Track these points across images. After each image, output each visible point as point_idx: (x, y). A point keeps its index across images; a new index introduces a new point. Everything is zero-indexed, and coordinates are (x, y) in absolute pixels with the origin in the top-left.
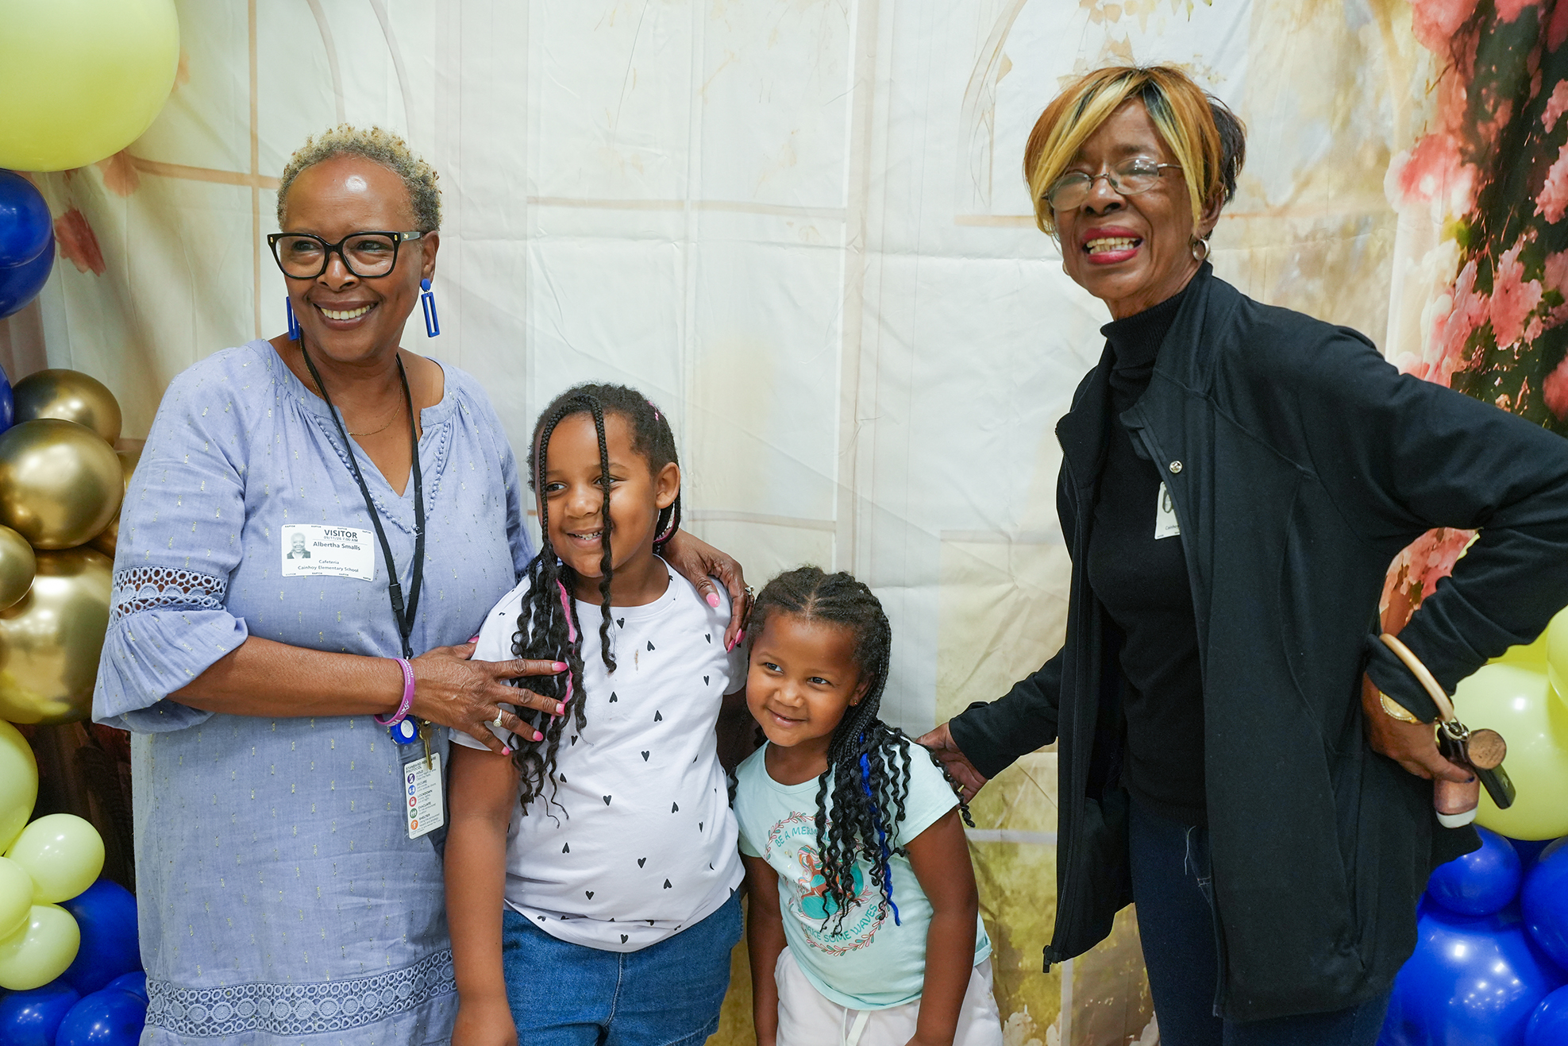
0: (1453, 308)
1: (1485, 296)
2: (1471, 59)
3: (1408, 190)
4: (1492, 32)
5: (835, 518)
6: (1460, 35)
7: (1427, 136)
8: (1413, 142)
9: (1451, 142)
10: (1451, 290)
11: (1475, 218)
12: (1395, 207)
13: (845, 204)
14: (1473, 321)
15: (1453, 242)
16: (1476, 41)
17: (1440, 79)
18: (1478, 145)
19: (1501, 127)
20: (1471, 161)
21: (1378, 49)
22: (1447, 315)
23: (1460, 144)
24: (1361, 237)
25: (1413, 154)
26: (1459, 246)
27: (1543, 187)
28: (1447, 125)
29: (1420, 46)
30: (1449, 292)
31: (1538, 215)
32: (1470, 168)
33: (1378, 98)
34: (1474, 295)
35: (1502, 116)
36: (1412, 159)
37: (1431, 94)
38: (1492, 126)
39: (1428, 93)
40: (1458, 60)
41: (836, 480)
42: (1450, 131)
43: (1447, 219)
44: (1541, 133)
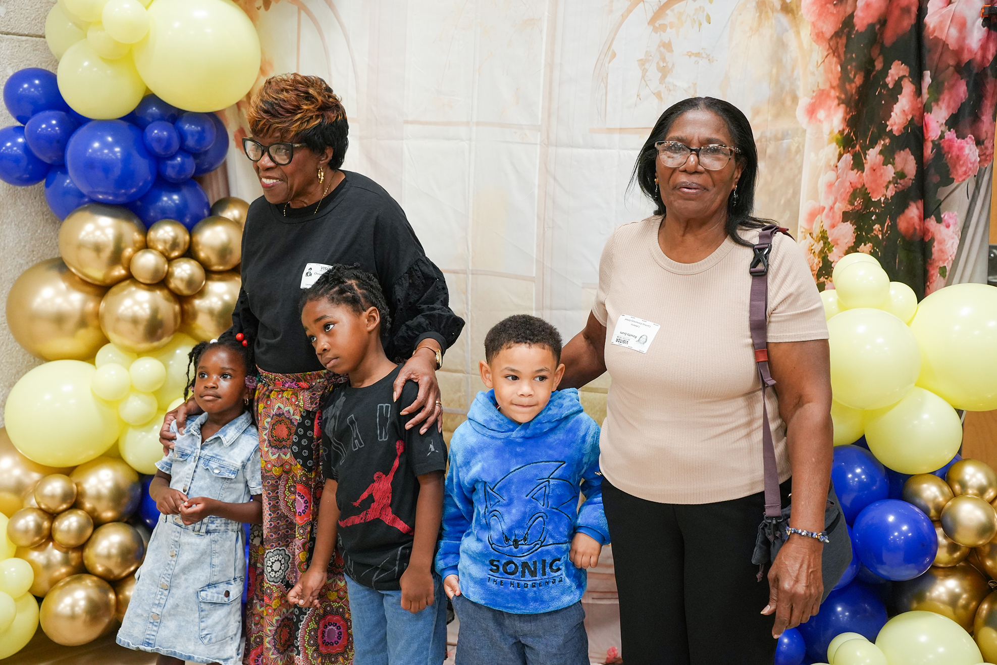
0: (838, 178)
1: (859, 172)
2: (842, 50)
3: (811, 118)
4: (853, 36)
5: (534, 275)
6: (834, 38)
7: (820, 90)
8: (811, 93)
9: (833, 93)
10: (835, 168)
11: (846, 132)
12: (804, 126)
13: (540, 123)
14: (853, 185)
15: (834, 145)
16: (844, 40)
17: (824, 61)
18: (846, 94)
19: (858, 86)
20: (843, 103)
21: (793, 43)
22: (834, 182)
23: (837, 94)
24: (785, 141)
25: (812, 99)
26: (837, 147)
27: (891, 116)
28: (831, 83)
29: (814, 44)
30: (834, 170)
31: (889, 131)
32: (842, 106)
33: (793, 70)
34: (852, 172)
35: (859, 80)
36: (812, 101)
37: (820, 68)
38: (853, 85)
39: (818, 66)
40: (835, 51)
41: (535, 256)
42: (832, 87)
43: (831, 133)
44: (886, 89)
